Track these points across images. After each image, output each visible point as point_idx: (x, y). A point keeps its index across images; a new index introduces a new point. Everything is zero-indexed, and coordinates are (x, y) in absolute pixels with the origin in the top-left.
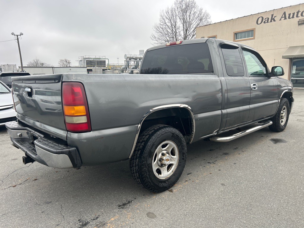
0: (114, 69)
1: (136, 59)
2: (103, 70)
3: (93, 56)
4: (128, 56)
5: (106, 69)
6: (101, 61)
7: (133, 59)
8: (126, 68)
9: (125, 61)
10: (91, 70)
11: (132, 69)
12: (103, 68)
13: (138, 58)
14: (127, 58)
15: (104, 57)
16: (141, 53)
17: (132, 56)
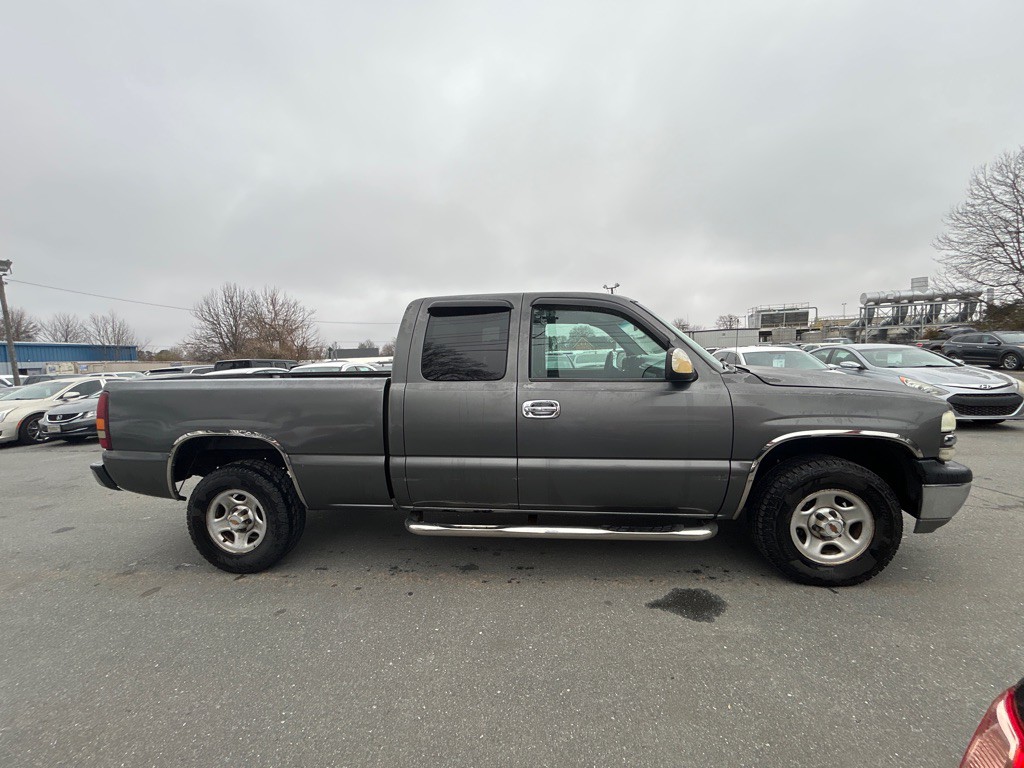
0: (827, 329)
1: (897, 301)
2: (799, 332)
3: (776, 304)
4: (869, 296)
5: (807, 330)
6: (796, 314)
7: (889, 301)
8: (864, 325)
9: (861, 308)
10: (769, 333)
11: (884, 325)
12: (798, 328)
13: (904, 298)
14: (869, 301)
15: (806, 305)
16: (915, 285)
17: (883, 296)
